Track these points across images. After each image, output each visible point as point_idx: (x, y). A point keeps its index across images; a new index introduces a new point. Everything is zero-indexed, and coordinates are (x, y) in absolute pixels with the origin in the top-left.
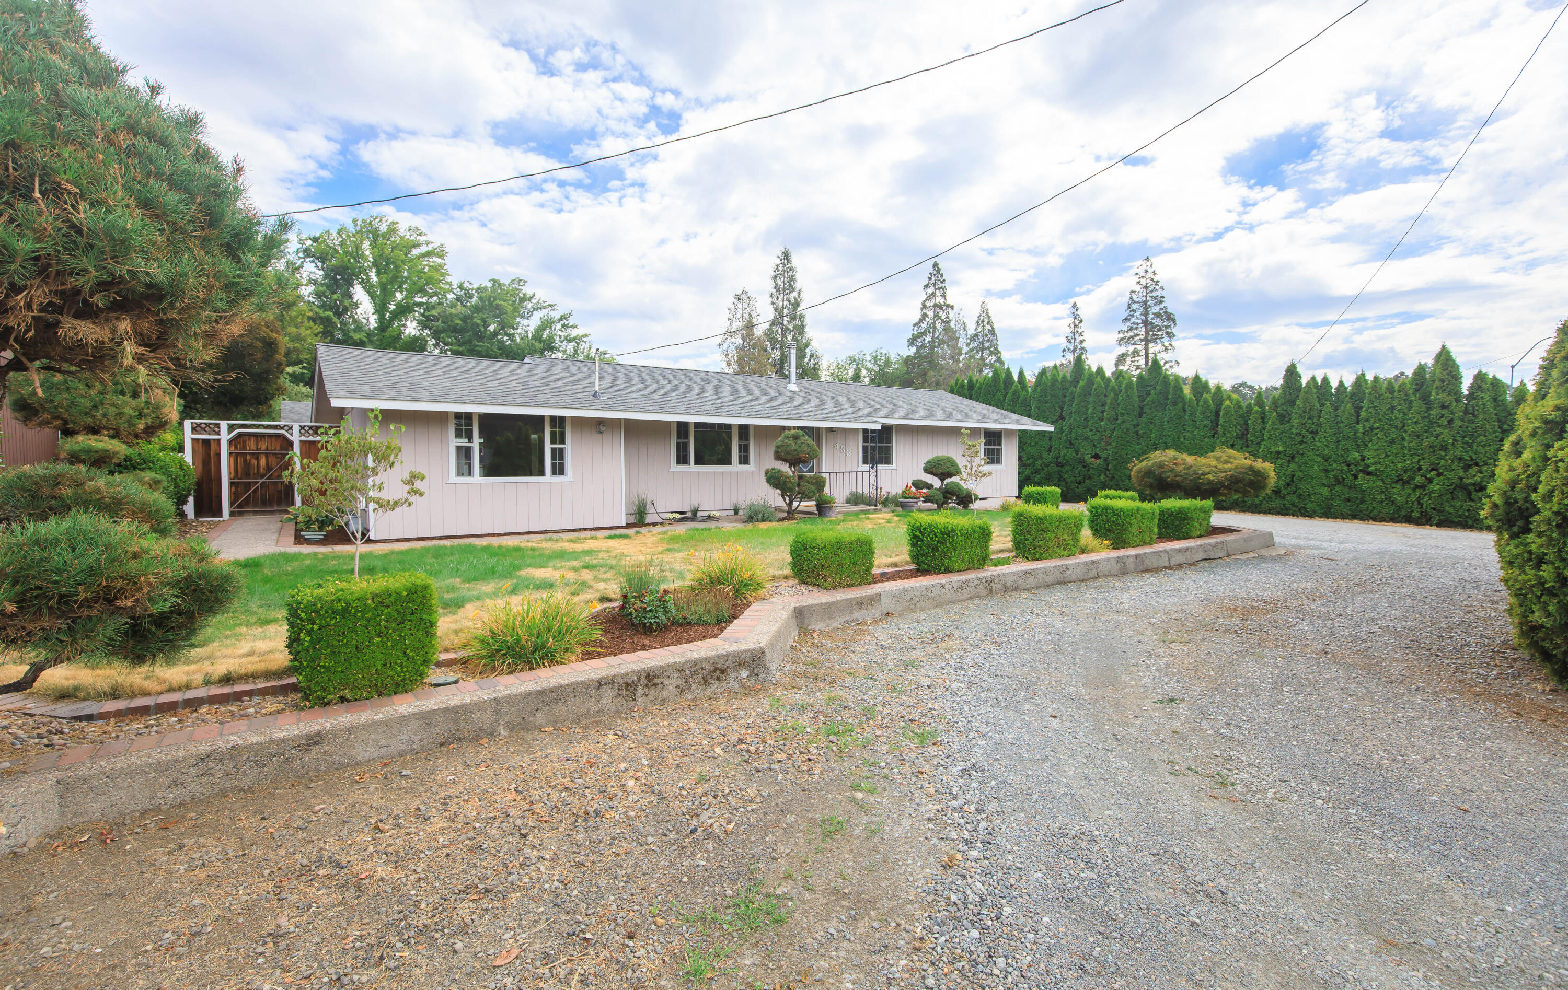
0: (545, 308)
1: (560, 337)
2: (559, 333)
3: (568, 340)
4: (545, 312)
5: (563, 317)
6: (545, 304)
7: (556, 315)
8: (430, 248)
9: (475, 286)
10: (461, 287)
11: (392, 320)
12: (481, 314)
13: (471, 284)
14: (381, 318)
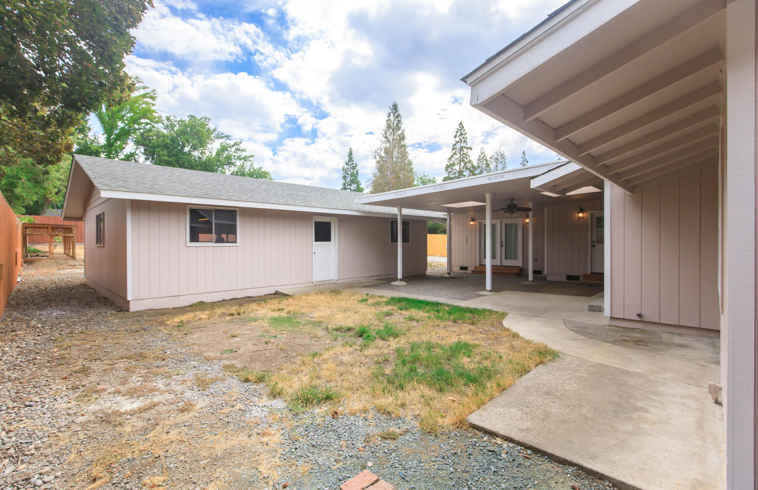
0: (223, 137)
1: (234, 156)
2: (234, 154)
3: (239, 158)
4: (223, 140)
5: (236, 144)
6: (223, 135)
7: (232, 143)
8: (147, 91)
9: (178, 119)
10: (168, 119)
11: (116, 140)
12: (185, 136)
13: (175, 117)
14: (108, 139)
